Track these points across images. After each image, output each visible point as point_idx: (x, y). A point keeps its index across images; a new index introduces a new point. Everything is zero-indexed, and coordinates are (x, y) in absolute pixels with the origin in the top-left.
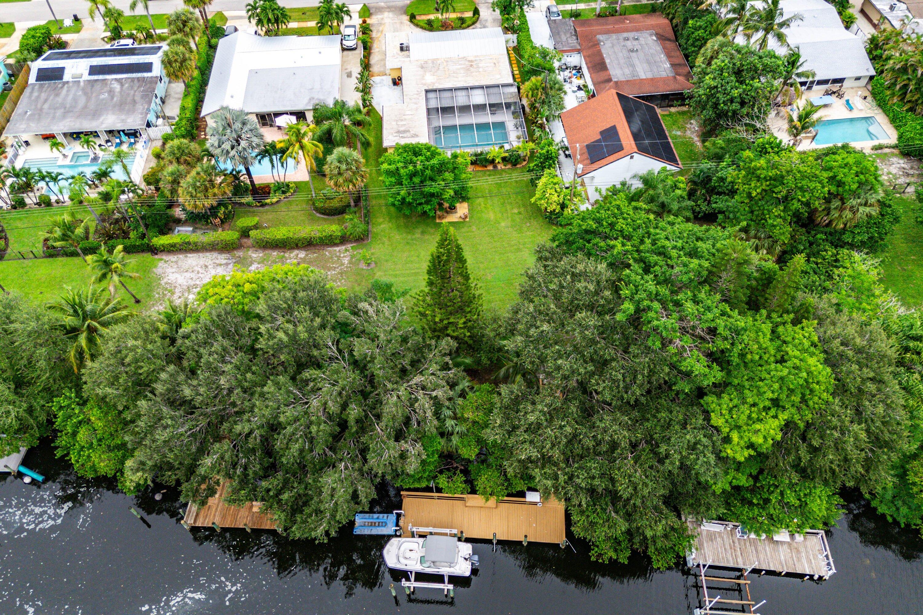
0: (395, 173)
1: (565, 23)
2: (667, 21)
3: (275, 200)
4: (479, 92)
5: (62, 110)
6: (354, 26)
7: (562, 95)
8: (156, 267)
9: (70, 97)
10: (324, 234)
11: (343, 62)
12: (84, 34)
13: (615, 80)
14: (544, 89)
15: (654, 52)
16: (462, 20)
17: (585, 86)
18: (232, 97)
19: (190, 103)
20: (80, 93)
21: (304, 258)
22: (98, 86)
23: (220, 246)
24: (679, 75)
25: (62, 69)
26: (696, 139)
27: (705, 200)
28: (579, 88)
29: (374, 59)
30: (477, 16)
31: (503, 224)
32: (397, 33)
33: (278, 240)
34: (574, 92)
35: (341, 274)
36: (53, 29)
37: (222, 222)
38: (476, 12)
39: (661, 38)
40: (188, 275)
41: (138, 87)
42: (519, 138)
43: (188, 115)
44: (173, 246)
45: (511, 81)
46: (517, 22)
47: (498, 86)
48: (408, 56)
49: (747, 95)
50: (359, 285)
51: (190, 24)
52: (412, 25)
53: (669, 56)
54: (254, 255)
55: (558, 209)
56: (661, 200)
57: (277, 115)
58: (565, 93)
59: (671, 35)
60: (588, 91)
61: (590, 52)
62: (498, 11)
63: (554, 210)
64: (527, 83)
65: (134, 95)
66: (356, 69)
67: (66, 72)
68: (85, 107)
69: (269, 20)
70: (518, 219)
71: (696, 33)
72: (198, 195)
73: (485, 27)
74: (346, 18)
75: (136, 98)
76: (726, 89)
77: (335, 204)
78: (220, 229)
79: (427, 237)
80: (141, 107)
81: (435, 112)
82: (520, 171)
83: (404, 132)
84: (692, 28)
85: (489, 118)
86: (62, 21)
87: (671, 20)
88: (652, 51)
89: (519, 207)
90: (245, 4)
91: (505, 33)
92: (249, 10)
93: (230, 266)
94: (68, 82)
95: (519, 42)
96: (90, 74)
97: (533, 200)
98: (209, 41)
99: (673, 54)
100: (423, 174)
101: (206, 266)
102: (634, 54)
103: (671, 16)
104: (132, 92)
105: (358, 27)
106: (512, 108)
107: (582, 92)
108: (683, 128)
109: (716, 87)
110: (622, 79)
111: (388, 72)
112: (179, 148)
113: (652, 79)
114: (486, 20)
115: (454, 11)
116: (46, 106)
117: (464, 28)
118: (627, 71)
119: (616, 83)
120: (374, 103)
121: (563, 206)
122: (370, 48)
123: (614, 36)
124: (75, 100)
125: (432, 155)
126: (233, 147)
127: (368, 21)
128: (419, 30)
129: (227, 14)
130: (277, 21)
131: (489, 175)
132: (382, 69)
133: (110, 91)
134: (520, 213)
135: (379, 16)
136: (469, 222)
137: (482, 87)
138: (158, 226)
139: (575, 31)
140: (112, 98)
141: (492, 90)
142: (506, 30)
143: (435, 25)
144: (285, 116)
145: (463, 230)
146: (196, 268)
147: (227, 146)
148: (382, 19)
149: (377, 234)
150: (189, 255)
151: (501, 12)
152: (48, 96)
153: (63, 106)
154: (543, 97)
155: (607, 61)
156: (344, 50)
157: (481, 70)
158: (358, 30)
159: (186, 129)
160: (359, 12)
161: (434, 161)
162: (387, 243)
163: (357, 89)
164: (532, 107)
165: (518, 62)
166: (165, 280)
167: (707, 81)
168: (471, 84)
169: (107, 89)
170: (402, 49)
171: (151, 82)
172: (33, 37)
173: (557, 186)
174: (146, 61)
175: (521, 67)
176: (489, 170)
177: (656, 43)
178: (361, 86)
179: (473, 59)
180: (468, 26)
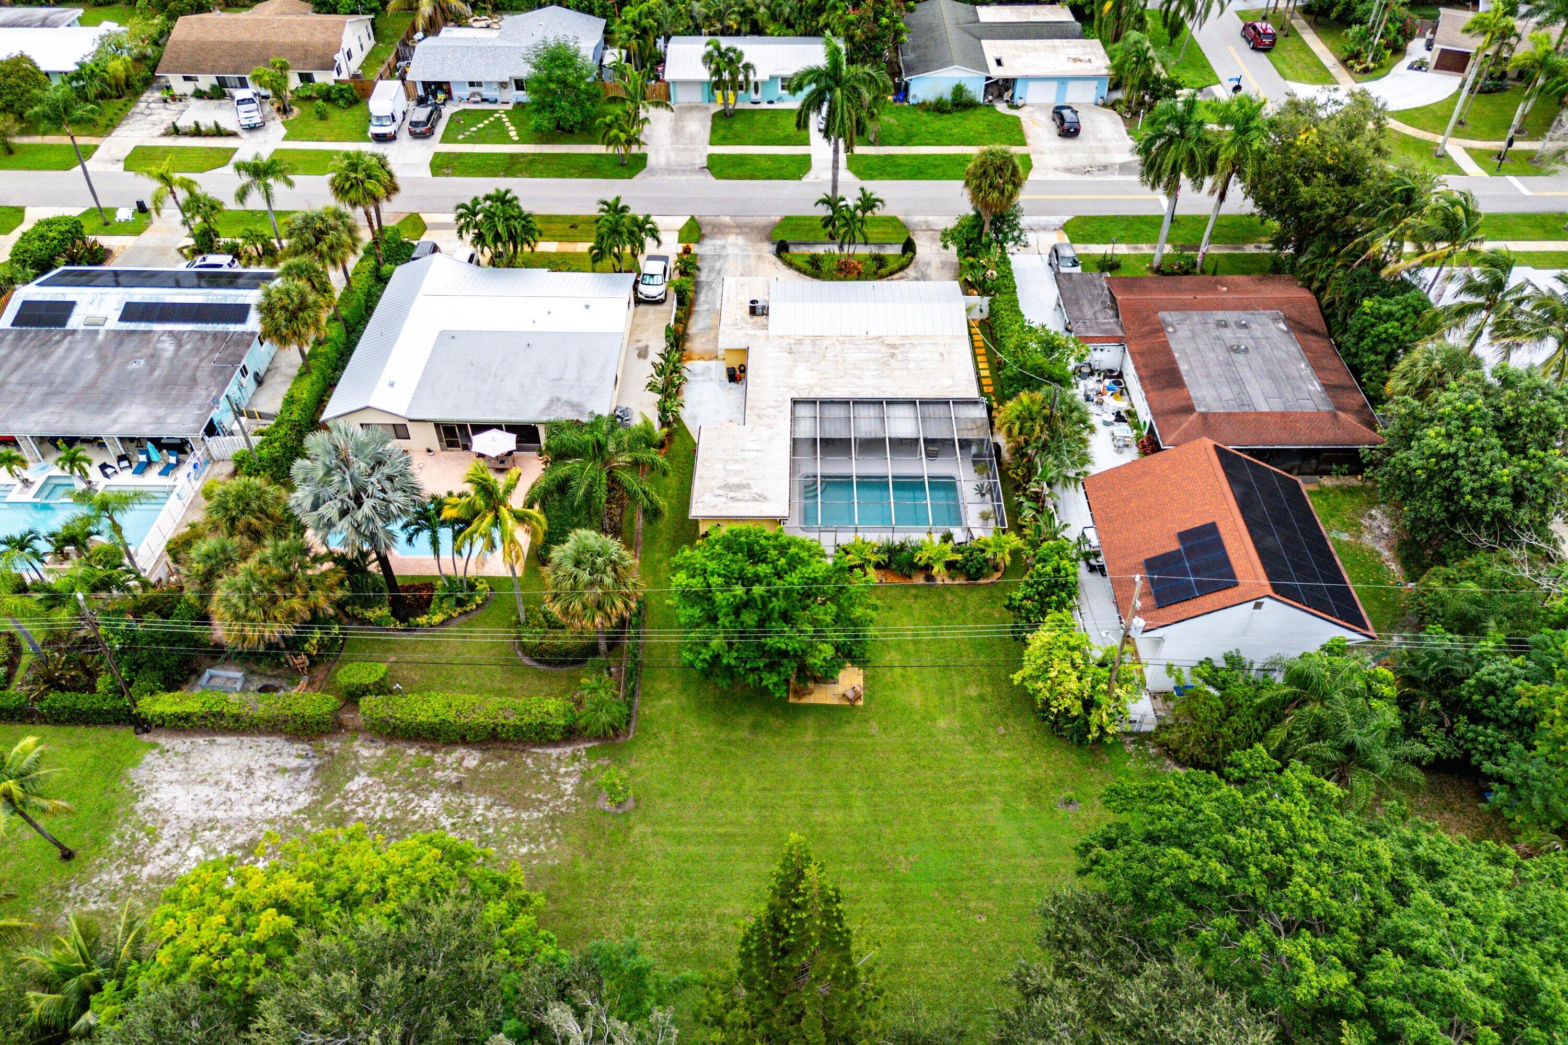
0: (704, 597)
1: (1091, 282)
2: (1307, 295)
3: (438, 618)
4: (905, 412)
5: (44, 389)
6: (665, 259)
7: (1085, 434)
8: (136, 763)
9: (70, 362)
10: (527, 719)
11: (634, 327)
12: (149, 238)
13: (1201, 409)
14: (1048, 419)
15: (1283, 355)
16: (880, 261)
17: (1131, 414)
18: (392, 385)
19: (305, 392)
20: (92, 355)
21: (476, 770)
22: (130, 345)
23: (290, 726)
24: (1344, 410)
25: (69, 306)
26: (1386, 554)
27: (1441, 724)
28: (1119, 418)
29: (696, 326)
30: (909, 254)
31: (942, 723)
32: (746, 279)
33: (421, 724)
34: (1106, 424)
35: (552, 819)
36: (88, 227)
37: (314, 662)
38: (909, 247)
39: (1297, 326)
40: (203, 791)
41: (212, 352)
42: (985, 517)
43: (295, 417)
44: (187, 717)
45: (974, 393)
46: (992, 273)
47: (946, 402)
48: (765, 327)
49: (1531, 481)
50: (589, 856)
51: (331, 237)
52: (779, 263)
53: (1317, 367)
54: (365, 753)
55: (1077, 709)
56: (1346, 738)
57: (480, 428)
58: (1092, 429)
59: (1317, 321)
60: (1136, 426)
61: (1145, 345)
62: (953, 249)
63: (1067, 710)
64: (1010, 404)
65: (197, 367)
66: (658, 344)
67: (76, 311)
68: (93, 385)
69: (497, 237)
70: (976, 710)
71: (1381, 328)
72: (253, 614)
73: (924, 277)
74: (649, 243)
75: (199, 374)
76: (1478, 463)
77: (566, 639)
78: (304, 681)
79: (764, 739)
80: (204, 393)
81: (807, 448)
82: (984, 593)
83: (739, 487)
84: (1372, 315)
85: (924, 467)
86: (113, 211)
87: (1318, 293)
88: (1279, 354)
89: (981, 683)
90: (454, 205)
91: (966, 293)
92: (461, 216)
93: (305, 777)
94: (74, 332)
95: (993, 313)
96: (122, 319)
97: (1017, 678)
98: (377, 269)
99: (1325, 362)
100: (764, 605)
101: (251, 772)
102: (1240, 358)
103: (1316, 285)
104: (195, 361)
105: (673, 259)
106: (974, 450)
107: (1124, 426)
108: (1354, 527)
109: (1454, 456)
110: (1217, 408)
111: (720, 353)
112: (239, 497)
113: (1283, 414)
114: (928, 264)
115: (866, 243)
116: (14, 379)
117: (881, 277)
118: (1227, 393)
119: (1204, 416)
120: (684, 414)
121: (1089, 704)
122: (692, 303)
123: (1196, 317)
124: (76, 370)
125: (789, 564)
126: (343, 513)
127: (695, 248)
128: (792, 273)
129: (427, 218)
130: (512, 237)
131: (916, 597)
132: (710, 347)
133: (153, 356)
134: (982, 698)
135: (718, 242)
136: (864, 709)
137: (912, 402)
138: (162, 668)
139: (1113, 299)
140: (152, 370)
141: (932, 410)
142: (968, 287)
143: (825, 266)
144: (494, 433)
145: (848, 729)
146: (226, 776)
147: (330, 510)
148: (724, 247)
149: (650, 721)
150: (220, 739)
151: (960, 251)
152: (27, 357)
153: (48, 379)
154: (1045, 436)
155: (1183, 367)
156: (638, 302)
157: (912, 365)
158: (671, 265)
159: (284, 446)
160: (680, 231)
161: (794, 579)
162: (669, 745)
163: (652, 387)
164: (1019, 451)
165: (990, 355)
166: (148, 801)
167: (1434, 442)
168: (888, 395)
169: (148, 350)
170: (753, 311)
171: (237, 343)
172: (42, 237)
173: (1077, 655)
174: (240, 301)
175: (997, 367)
176: (915, 586)
177: (1286, 337)
178: (660, 381)
179: (898, 342)
180: (892, 273)
